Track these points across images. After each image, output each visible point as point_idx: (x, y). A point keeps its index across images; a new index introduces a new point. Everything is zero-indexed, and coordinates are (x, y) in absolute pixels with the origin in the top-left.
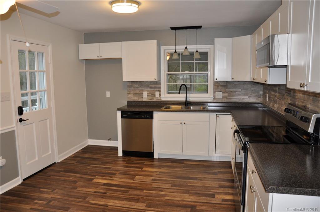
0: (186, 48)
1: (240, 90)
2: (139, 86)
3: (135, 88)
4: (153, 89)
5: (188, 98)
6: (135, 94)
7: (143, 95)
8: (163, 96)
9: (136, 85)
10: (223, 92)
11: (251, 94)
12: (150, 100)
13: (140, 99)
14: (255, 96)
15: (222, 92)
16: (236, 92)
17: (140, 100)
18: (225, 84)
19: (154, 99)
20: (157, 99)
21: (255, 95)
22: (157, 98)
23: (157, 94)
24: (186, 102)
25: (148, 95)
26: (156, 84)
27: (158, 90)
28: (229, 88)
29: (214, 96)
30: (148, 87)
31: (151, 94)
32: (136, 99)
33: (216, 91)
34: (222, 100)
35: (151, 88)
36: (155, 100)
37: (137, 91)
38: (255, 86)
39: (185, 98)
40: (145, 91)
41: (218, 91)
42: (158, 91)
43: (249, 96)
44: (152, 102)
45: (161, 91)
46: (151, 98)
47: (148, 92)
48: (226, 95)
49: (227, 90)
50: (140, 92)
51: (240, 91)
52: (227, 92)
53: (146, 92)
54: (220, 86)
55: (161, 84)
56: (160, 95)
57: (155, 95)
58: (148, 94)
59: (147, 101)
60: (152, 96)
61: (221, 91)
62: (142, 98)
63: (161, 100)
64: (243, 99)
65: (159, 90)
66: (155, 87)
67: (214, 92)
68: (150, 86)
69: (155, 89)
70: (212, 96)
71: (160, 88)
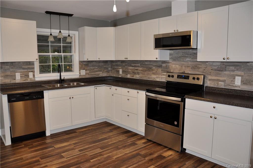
0: (60, 32)
1: (97, 68)
2: (10, 67)
3: (5, 69)
4: (26, 70)
5: (62, 77)
6: (6, 76)
7: (16, 77)
8: (37, 76)
9: (7, 67)
10: (86, 70)
11: (104, 70)
12: (24, 81)
13: (12, 81)
14: (106, 72)
15: (85, 70)
16: (94, 69)
17: (13, 82)
18: (87, 64)
19: (27, 80)
20: (31, 80)
21: (106, 70)
22: (31, 78)
23: (31, 75)
24: (60, 80)
25: (21, 77)
26: (29, 65)
27: (31, 70)
28: (90, 67)
29: (80, 73)
30: (21, 68)
31: (24, 75)
32: (8, 81)
33: (81, 69)
34: (85, 76)
35: (24, 69)
36: (29, 81)
37: (8, 73)
38: (106, 64)
39: (59, 77)
40: (18, 72)
41: (82, 69)
42: (32, 72)
43: (103, 72)
44: (26, 83)
45: (34, 72)
46: (25, 79)
47: (21, 74)
48: (88, 72)
49: (88, 68)
50: (11, 74)
51: (97, 69)
52: (89, 70)
53: (19, 74)
54: (83, 65)
55: (34, 65)
56: (34, 75)
57: (29, 76)
58: (22, 75)
59: (21, 83)
60: (26, 77)
61: (84, 69)
62: (15, 79)
63: (35, 80)
64: (99, 74)
65: (33, 70)
66: (29, 68)
67: (80, 70)
68: (23, 67)
69: (29, 70)
70: (78, 74)
71: (34, 68)
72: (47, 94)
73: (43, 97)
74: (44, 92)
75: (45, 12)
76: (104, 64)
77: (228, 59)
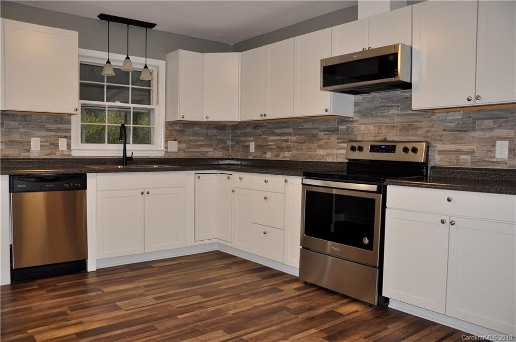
0: (128, 58)
1: (203, 138)
2: (19, 124)
3: (10, 128)
4: (53, 134)
5: (127, 152)
6: (10, 143)
7: (30, 145)
8: (76, 148)
9: (12, 123)
10: (179, 142)
11: (217, 145)
12: (47, 155)
13: (22, 154)
14: (221, 148)
15: (177, 142)
16: (197, 141)
17: (24, 156)
18: (182, 129)
19: (55, 154)
20: (62, 155)
21: (221, 146)
22: (63, 151)
23: (62, 143)
24: (123, 159)
25: (41, 146)
26: (62, 120)
27: (64, 134)
28: (187, 136)
29: (166, 148)
30: (42, 128)
31: (48, 144)
32: (13, 153)
33: (169, 139)
34: (177, 154)
35: (48, 130)
36: (58, 156)
37: (16, 137)
38: (222, 132)
39: (122, 152)
40: (35, 137)
41: (171, 139)
42: (65, 137)
43: (215, 148)
44: (51, 159)
45: (70, 137)
46: (49, 151)
47: (42, 140)
48: (183, 146)
49: (185, 138)
50: (22, 139)
51: (202, 141)
52: (185, 142)
53: (38, 139)
54: (174, 131)
55: (71, 124)
56: (69, 145)
57: (58, 146)
58: (43, 144)
59: (40, 159)
60: (52, 147)
61: (176, 140)
62: (29, 151)
63: (70, 155)
64: (207, 152)
65: (67, 134)
66: (59, 130)
67: (166, 142)
68: (47, 126)
69: (59, 134)
70: (163, 148)
71: (69, 130)
72: (94, 181)
73: (84, 187)
74: (88, 175)
75: (99, 16)
76: (217, 132)
77: (477, 98)
